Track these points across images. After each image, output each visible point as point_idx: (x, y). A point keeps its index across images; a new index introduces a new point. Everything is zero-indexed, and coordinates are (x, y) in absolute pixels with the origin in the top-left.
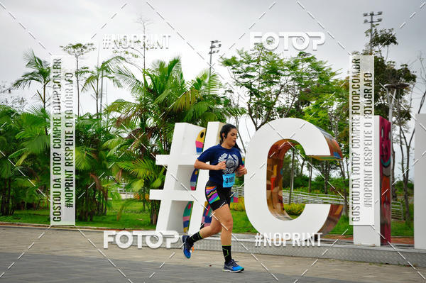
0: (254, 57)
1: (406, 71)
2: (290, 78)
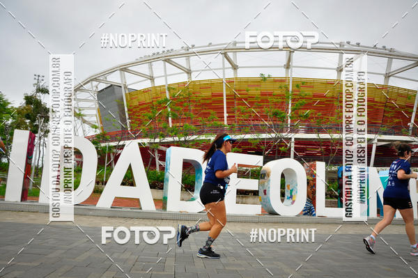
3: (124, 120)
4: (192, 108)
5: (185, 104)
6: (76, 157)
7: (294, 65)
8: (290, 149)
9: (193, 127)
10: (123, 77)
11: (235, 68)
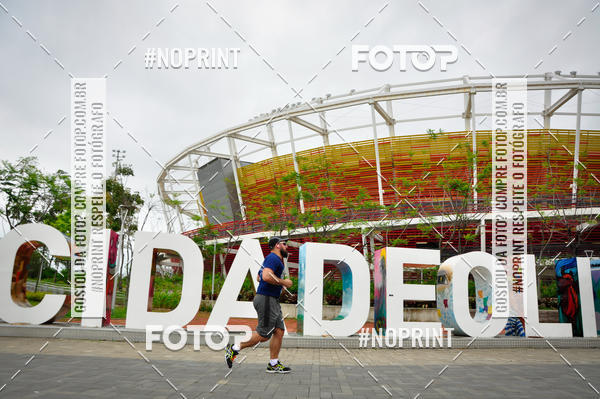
0: (18, 168)
1: (138, 197)
2: (47, 190)
3: (236, 207)
4: (333, 184)
5: (322, 179)
6: (172, 261)
7: (476, 112)
8: (479, 236)
9: (334, 211)
10: (232, 146)
11: (390, 122)
